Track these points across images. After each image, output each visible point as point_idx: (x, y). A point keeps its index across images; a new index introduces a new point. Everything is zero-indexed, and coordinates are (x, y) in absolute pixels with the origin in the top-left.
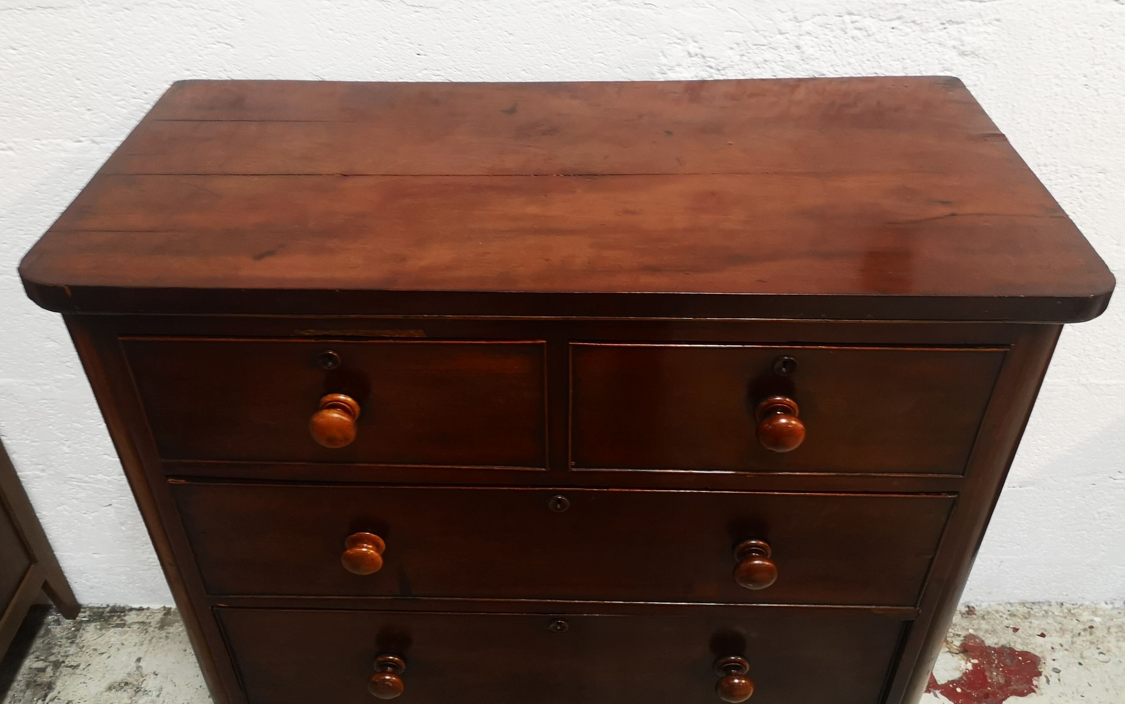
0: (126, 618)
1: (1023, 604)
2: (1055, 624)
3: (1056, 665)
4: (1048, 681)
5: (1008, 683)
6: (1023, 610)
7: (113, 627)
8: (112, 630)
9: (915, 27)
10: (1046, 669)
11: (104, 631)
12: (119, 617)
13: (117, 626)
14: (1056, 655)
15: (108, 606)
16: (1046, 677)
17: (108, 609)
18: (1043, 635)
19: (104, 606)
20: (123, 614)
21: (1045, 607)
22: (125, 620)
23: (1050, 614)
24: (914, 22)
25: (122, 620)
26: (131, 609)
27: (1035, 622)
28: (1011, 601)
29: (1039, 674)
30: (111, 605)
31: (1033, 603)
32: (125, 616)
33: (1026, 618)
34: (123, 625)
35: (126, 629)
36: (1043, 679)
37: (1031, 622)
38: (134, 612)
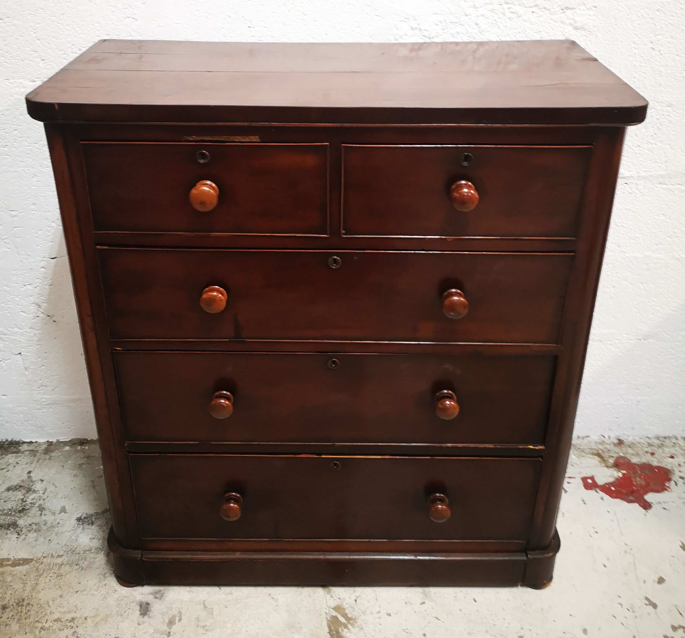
0: (20, 448)
1: (658, 438)
2: (680, 450)
3: (682, 475)
4: (676, 484)
5: (648, 485)
6: (657, 442)
7: (11, 453)
8: (10, 455)
9: (546, 12)
10: (675, 477)
11: (4, 456)
12: (15, 447)
13: (14, 453)
14: (682, 469)
15: (7, 440)
16: (675, 482)
17: (6, 443)
18: (672, 457)
19: (4, 440)
20: (17, 446)
21: (674, 441)
22: (20, 450)
23: (677, 444)
24: (545, 8)
25: (17, 449)
26: (24, 443)
27: (666, 449)
28: (649, 436)
29: (669, 480)
30: (10, 440)
31: (665, 438)
32: (19, 446)
33: (659, 447)
34: (17, 452)
35: (20, 454)
36: (672, 483)
37: (663, 450)
38: (25, 444)
